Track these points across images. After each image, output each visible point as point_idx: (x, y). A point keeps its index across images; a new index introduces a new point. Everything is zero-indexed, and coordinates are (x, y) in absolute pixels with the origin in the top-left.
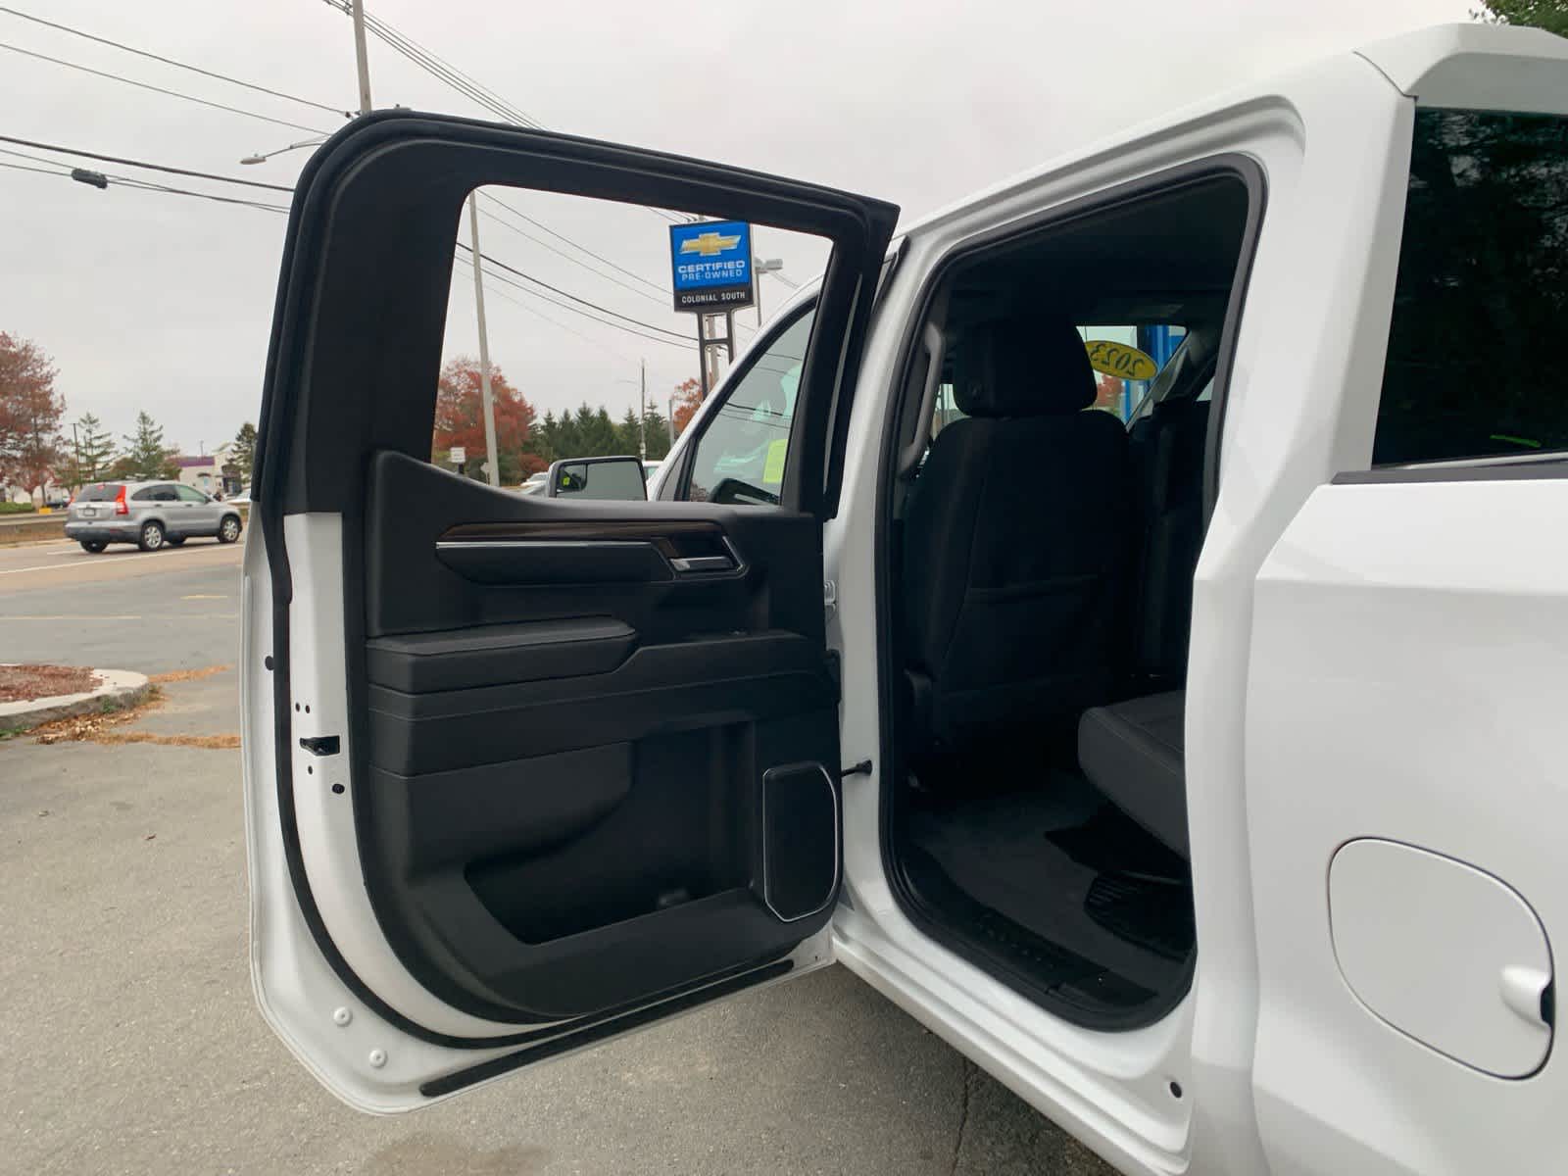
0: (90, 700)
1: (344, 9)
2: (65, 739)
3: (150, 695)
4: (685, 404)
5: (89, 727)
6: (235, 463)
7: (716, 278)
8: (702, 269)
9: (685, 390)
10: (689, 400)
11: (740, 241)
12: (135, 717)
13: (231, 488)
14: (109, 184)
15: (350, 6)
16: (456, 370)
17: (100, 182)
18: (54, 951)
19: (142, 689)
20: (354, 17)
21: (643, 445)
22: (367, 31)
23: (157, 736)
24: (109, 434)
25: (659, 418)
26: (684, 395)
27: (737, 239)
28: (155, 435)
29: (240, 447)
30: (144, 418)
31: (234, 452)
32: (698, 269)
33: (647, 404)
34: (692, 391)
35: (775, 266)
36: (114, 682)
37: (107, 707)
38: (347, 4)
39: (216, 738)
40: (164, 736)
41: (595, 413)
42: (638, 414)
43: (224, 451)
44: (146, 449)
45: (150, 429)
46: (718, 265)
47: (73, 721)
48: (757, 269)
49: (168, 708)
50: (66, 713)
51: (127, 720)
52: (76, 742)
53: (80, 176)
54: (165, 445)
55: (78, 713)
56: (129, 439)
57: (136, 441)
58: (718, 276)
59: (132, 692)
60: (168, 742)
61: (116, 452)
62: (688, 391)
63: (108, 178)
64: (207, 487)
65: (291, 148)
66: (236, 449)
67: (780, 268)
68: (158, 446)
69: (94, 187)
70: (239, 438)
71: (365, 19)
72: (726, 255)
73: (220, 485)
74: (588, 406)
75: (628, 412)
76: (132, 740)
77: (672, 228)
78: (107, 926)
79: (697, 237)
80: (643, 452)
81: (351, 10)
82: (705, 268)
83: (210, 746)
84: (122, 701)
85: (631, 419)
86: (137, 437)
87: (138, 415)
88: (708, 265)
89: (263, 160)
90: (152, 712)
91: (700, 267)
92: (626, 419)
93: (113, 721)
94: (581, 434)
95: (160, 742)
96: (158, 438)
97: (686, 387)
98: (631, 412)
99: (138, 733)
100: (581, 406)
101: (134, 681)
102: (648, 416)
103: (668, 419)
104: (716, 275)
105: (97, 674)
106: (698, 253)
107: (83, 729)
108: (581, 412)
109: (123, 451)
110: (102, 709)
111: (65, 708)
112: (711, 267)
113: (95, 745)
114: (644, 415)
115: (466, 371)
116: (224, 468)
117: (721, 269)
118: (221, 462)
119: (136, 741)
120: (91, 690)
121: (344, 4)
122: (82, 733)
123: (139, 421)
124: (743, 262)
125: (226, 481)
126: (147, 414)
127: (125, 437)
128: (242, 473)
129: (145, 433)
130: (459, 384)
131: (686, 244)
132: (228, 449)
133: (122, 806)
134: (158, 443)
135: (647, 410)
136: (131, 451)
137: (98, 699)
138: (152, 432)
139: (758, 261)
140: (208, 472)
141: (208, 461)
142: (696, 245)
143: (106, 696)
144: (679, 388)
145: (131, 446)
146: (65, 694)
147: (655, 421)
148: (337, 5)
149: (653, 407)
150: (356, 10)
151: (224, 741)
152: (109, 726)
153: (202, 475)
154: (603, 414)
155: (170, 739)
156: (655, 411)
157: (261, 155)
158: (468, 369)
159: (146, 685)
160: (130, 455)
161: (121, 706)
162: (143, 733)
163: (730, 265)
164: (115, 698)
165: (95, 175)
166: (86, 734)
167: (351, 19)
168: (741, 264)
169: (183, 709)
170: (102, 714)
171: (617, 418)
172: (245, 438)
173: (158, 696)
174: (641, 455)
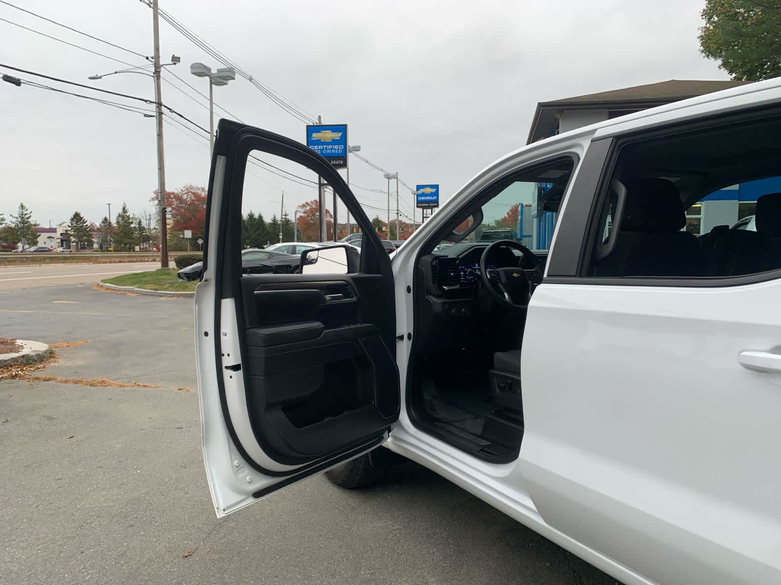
0: (19, 357)
1: (148, 4)
2: (6, 378)
3: (50, 355)
4: (303, 215)
5: (20, 372)
6: (69, 232)
7: (329, 153)
8: (322, 148)
9: (303, 208)
10: (305, 212)
11: (342, 135)
12: (44, 367)
13: (64, 245)
14: (22, 84)
15: (152, 3)
16: (186, 191)
17: (17, 83)
18: (31, 505)
19: (46, 352)
20: (153, 9)
21: (281, 234)
22: (160, 17)
23: (59, 378)
24: (3, 214)
25: (289, 221)
26: (302, 210)
27: (340, 134)
28: (28, 216)
29: (72, 224)
30: (22, 207)
31: (69, 226)
32: (319, 148)
33: (283, 214)
34: (307, 208)
35: (357, 149)
36: (31, 347)
37: (28, 361)
38: (150, 2)
39: (94, 381)
40: (65, 379)
41: (256, 216)
42: (279, 218)
43: (62, 225)
44: (23, 222)
45: (25, 213)
46: (330, 147)
47: (10, 368)
48: (349, 150)
49: (61, 362)
50: (6, 363)
51: (40, 368)
52: (13, 380)
53: (7, 78)
54: (32, 221)
55: (13, 364)
56: (13, 217)
57: (17, 218)
58: (330, 152)
59: (41, 353)
60: (66, 382)
61: (6, 224)
62: (304, 208)
63: (22, 81)
64: (51, 244)
65: (116, 73)
66: (70, 225)
67: (359, 150)
68: (28, 222)
69: (14, 85)
70: (72, 220)
71: (159, 11)
72: (334, 142)
73: (59, 243)
74: (253, 212)
75: (273, 217)
76: (45, 380)
77: (308, 127)
78: (60, 490)
79: (320, 132)
80: (281, 237)
81: (152, 5)
82: (323, 147)
83: (91, 385)
84: (36, 358)
85: (274, 220)
86: (17, 216)
87: (19, 205)
88: (325, 146)
89: (100, 78)
90: (52, 364)
91: (321, 147)
92: (272, 220)
93: (32, 369)
94: (249, 226)
95: (61, 382)
96: (29, 218)
97: (303, 206)
98: (275, 217)
99: (48, 377)
100: (249, 212)
101: (41, 347)
102: (283, 219)
103: (294, 222)
104: (329, 151)
105: (19, 342)
106: (320, 140)
107: (17, 373)
108: (249, 215)
109: (10, 223)
110: (25, 362)
111: (5, 361)
112: (326, 147)
113: (24, 383)
114: (282, 218)
115: (191, 192)
116: (61, 234)
117: (331, 149)
118: (60, 231)
119: (48, 381)
120: (18, 352)
121: (148, 2)
122: (16, 375)
123: (20, 208)
124: (342, 146)
125: (62, 241)
126: (24, 205)
127: (11, 215)
128: (72, 237)
129: (22, 215)
130: (187, 198)
131: (314, 135)
132: (65, 225)
133: (49, 418)
134: (29, 220)
135: (284, 217)
136: (14, 223)
137: (23, 356)
138: (26, 214)
139: (349, 146)
140: (52, 236)
141: (54, 230)
142: (319, 136)
143: (27, 355)
144: (300, 206)
145: (14, 220)
146: (4, 353)
147: (287, 222)
148: (145, 2)
149: (286, 215)
150: (154, 5)
151: (98, 382)
152: (29, 371)
153: (50, 237)
154: (260, 217)
155: (67, 380)
156: (287, 217)
157: (99, 75)
158: (192, 191)
159: (48, 350)
160: (13, 225)
161: (35, 361)
162: (52, 377)
163: (336, 147)
164: (32, 356)
165: (15, 79)
166: (18, 376)
167: (151, 10)
168: (341, 147)
169: (69, 364)
170: (25, 365)
171: (268, 220)
172: (75, 220)
173: (53, 355)
174: (280, 239)
